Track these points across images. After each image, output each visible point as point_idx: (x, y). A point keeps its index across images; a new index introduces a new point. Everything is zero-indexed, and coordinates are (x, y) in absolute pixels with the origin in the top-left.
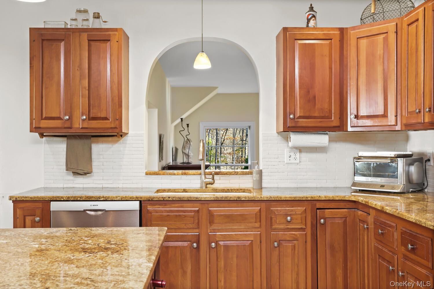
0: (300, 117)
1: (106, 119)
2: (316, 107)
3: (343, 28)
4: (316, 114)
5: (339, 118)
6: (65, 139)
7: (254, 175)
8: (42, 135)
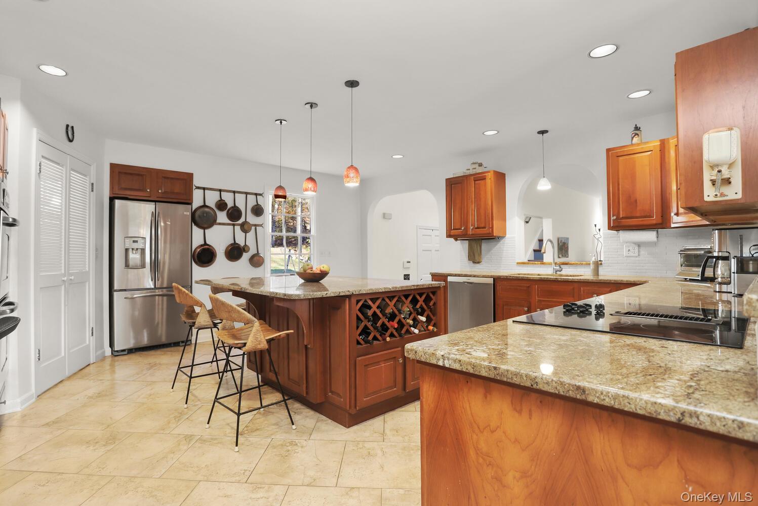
0: (623, 218)
1: (484, 228)
2: (638, 208)
3: (664, 139)
4: (638, 215)
5: (662, 216)
6: (468, 241)
7: (591, 265)
8: (456, 240)
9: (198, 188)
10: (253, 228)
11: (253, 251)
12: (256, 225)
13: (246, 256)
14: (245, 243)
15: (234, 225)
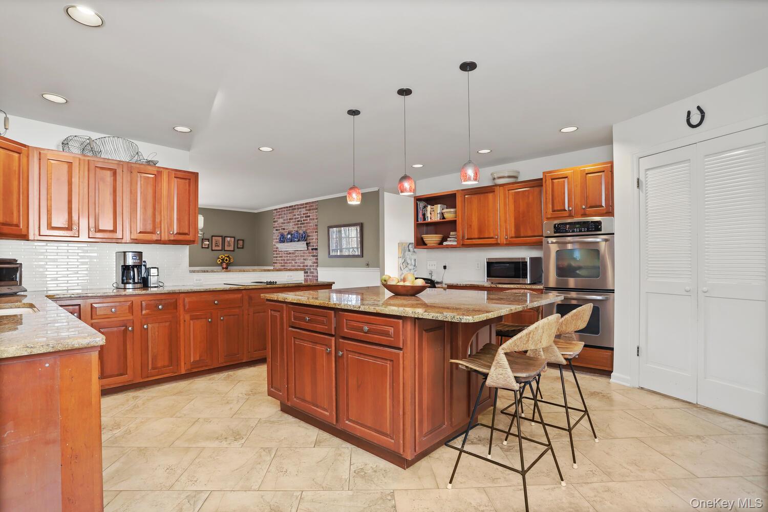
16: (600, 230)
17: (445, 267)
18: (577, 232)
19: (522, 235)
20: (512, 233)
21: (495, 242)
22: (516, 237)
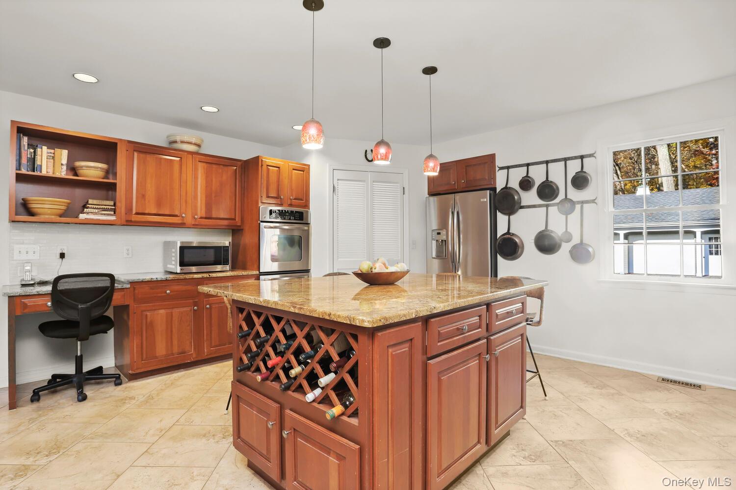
9: (501, 168)
10: (578, 207)
11: (576, 240)
12: (583, 202)
13: (565, 248)
14: (567, 229)
15: (547, 206)
16: (303, 220)
17: (62, 256)
18: (287, 219)
19: (214, 216)
20: (201, 211)
21: (180, 222)
22: (206, 218)
